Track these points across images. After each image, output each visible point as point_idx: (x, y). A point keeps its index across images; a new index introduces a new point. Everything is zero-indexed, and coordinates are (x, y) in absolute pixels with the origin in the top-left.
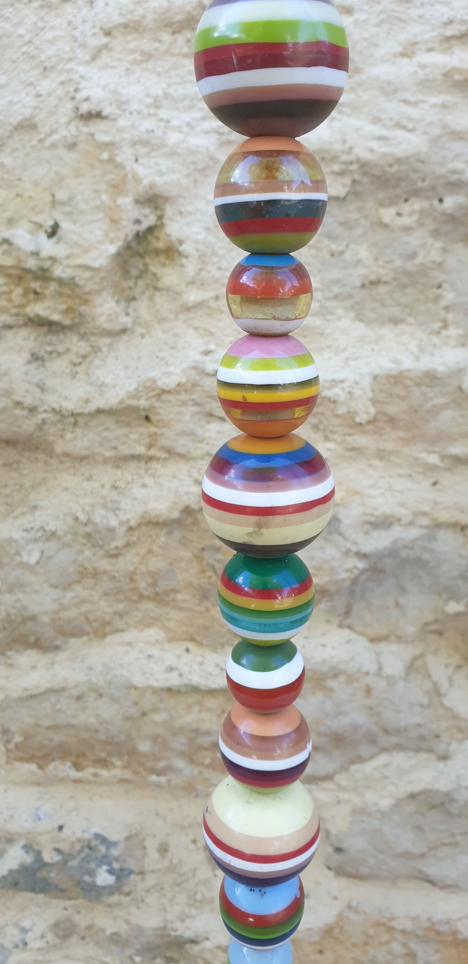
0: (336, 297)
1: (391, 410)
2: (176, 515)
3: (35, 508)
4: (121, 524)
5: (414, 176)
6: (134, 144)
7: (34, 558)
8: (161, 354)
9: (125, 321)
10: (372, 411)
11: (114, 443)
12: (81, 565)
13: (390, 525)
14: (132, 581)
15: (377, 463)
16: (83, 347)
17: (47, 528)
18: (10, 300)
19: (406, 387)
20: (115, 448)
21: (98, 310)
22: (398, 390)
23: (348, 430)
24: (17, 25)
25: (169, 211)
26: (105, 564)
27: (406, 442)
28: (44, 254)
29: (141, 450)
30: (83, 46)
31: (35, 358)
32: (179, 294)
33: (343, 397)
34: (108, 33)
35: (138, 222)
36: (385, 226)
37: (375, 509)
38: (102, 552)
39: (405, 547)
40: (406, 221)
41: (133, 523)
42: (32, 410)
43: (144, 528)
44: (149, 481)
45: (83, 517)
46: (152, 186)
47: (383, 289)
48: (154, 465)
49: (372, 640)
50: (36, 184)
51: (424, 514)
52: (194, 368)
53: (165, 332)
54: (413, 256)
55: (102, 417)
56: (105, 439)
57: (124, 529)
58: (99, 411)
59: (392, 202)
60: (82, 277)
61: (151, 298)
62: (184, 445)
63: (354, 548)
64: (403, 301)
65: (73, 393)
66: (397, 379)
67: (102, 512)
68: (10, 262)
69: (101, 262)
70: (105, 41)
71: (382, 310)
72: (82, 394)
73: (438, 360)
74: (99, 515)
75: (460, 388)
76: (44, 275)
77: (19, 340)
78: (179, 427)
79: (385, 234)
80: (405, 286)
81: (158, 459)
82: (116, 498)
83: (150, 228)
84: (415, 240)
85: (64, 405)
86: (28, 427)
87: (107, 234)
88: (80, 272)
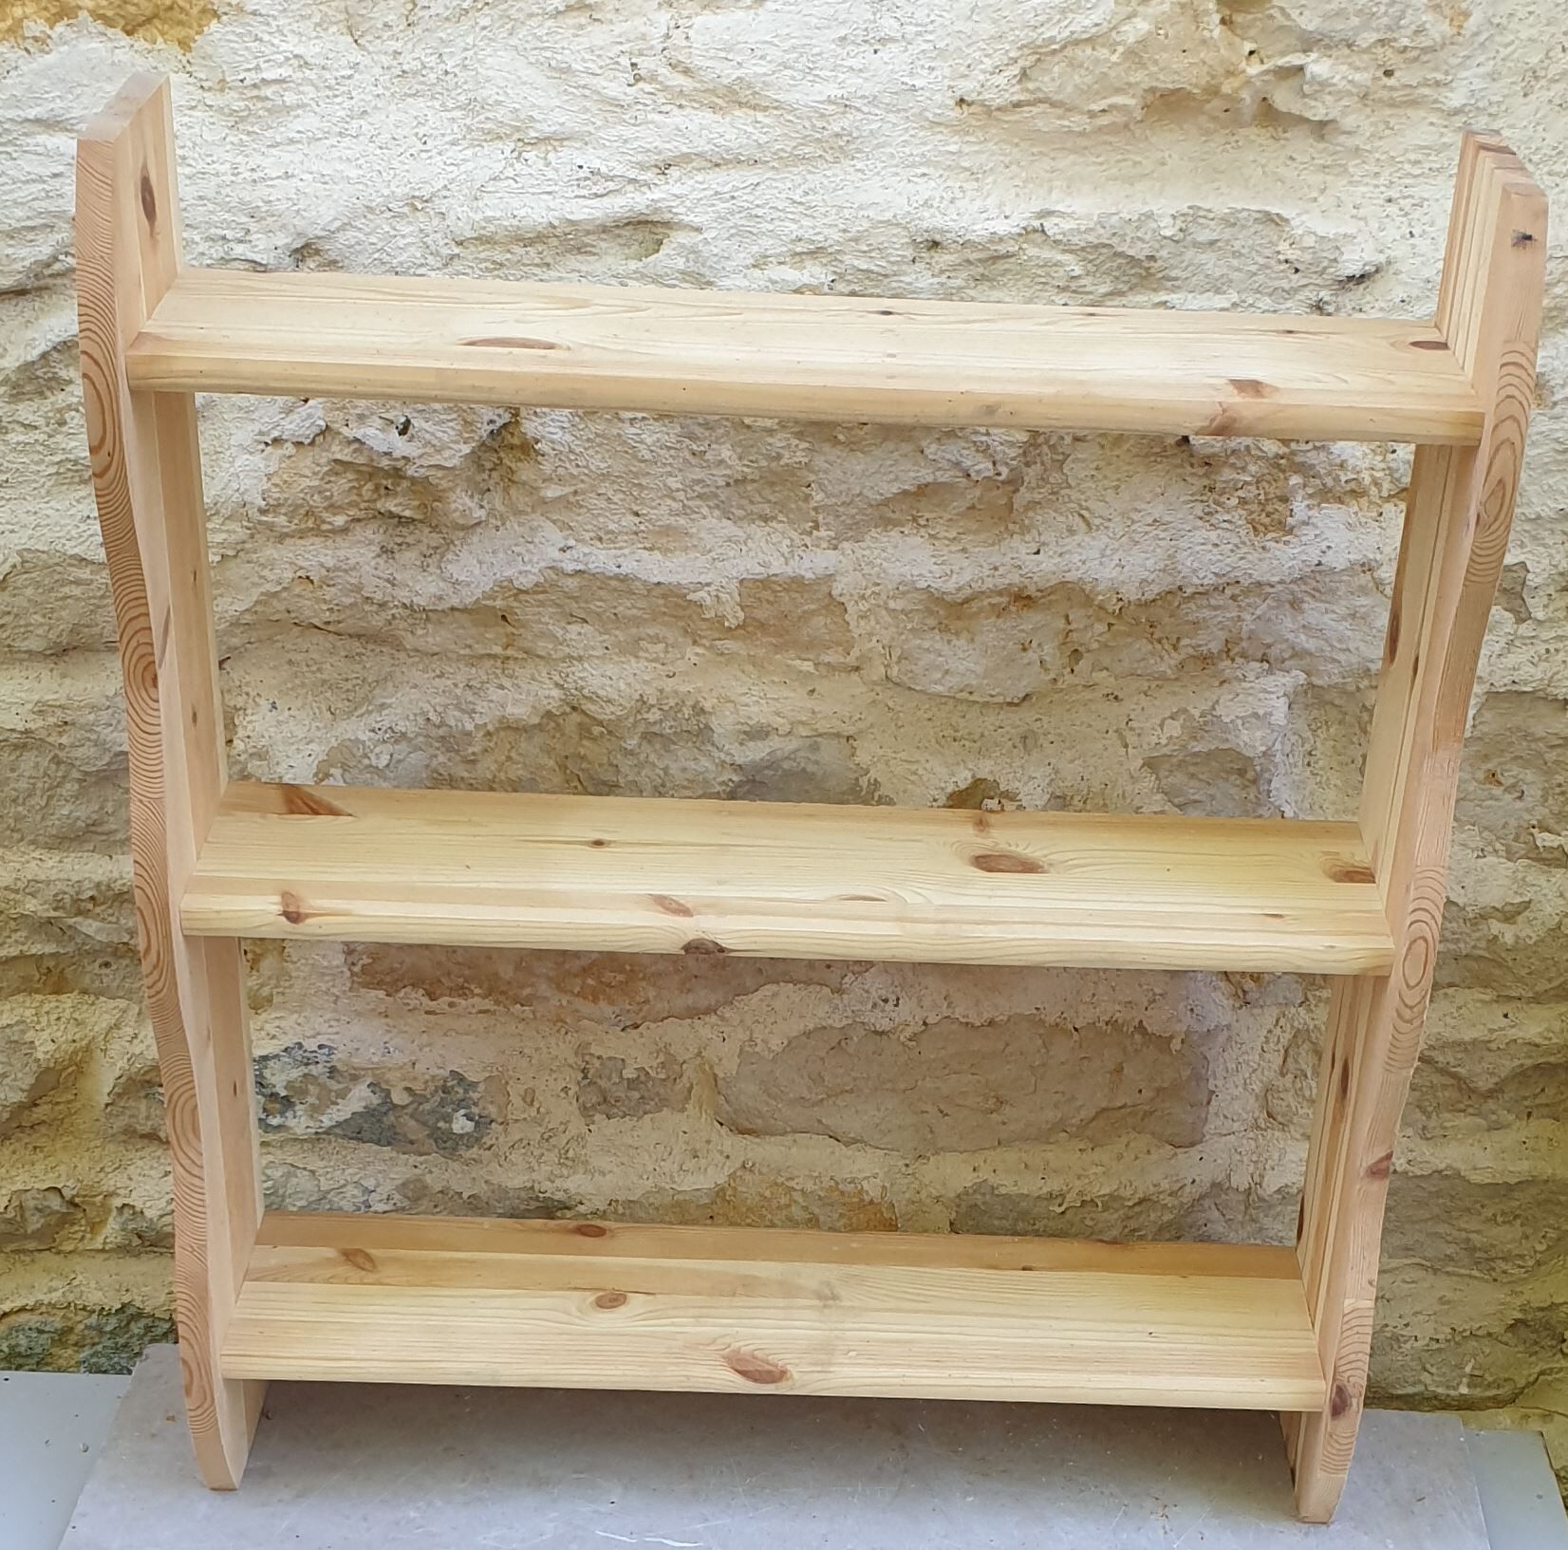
1: (761, 614)
2: (536, 720)
3: (383, 706)
4: (476, 726)
7: (384, 761)
8: (517, 549)
9: (481, 514)
10: (741, 615)
11: (468, 642)
12: (435, 771)
13: (767, 734)
15: (749, 668)
16: (435, 539)
17: (397, 729)
18: (360, 495)
19: (774, 591)
20: (470, 647)
21: (453, 506)
22: (766, 594)
23: (718, 635)
24: (368, 235)
25: (526, 413)
27: (778, 648)
29: (497, 650)
30: (435, 253)
31: (384, 550)
32: (537, 490)
33: (709, 601)
34: (460, 244)
35: (492, 422)
37: (750, 718)
38: (457, 758)
39: (785, 758)
41: (490, 727)
42: (382, 605)
43: (502, 733)
44: (506, 681)
45: (435, 718)
47: (750, 487)
48: (511, 665)
51: (802, 723)
52: (553, 568)
53: (522, 525)
54: (779, 457)
55: (457, 614)
56: (459, 636)
57: (482, 733)
58: (453, 609)
60: (435, 476)
61: (506, 490)
62: (543, 646)
63: (728, 759)
64: (773, 499)
65: (425, 588)
66: (765, 583)
67: (456, 713)
68: (361, 460)
69: (455, 462)
70: (457, 250)
71: (750, 507)
72: (433, 589)
73: (806, 564)
74: (453, 717)
75: (830, 594)
76: (397, 474)
77: (369, 533)
78: (537, 627)
79: (749, 434)
80: (772, 484)
81: (516, 659)
82: (470, 698)
83: (505, 426)
84: (777, 441)
85: (415, 599)
86: (378, 621)
87: (460, 434)
88: (432, 472)
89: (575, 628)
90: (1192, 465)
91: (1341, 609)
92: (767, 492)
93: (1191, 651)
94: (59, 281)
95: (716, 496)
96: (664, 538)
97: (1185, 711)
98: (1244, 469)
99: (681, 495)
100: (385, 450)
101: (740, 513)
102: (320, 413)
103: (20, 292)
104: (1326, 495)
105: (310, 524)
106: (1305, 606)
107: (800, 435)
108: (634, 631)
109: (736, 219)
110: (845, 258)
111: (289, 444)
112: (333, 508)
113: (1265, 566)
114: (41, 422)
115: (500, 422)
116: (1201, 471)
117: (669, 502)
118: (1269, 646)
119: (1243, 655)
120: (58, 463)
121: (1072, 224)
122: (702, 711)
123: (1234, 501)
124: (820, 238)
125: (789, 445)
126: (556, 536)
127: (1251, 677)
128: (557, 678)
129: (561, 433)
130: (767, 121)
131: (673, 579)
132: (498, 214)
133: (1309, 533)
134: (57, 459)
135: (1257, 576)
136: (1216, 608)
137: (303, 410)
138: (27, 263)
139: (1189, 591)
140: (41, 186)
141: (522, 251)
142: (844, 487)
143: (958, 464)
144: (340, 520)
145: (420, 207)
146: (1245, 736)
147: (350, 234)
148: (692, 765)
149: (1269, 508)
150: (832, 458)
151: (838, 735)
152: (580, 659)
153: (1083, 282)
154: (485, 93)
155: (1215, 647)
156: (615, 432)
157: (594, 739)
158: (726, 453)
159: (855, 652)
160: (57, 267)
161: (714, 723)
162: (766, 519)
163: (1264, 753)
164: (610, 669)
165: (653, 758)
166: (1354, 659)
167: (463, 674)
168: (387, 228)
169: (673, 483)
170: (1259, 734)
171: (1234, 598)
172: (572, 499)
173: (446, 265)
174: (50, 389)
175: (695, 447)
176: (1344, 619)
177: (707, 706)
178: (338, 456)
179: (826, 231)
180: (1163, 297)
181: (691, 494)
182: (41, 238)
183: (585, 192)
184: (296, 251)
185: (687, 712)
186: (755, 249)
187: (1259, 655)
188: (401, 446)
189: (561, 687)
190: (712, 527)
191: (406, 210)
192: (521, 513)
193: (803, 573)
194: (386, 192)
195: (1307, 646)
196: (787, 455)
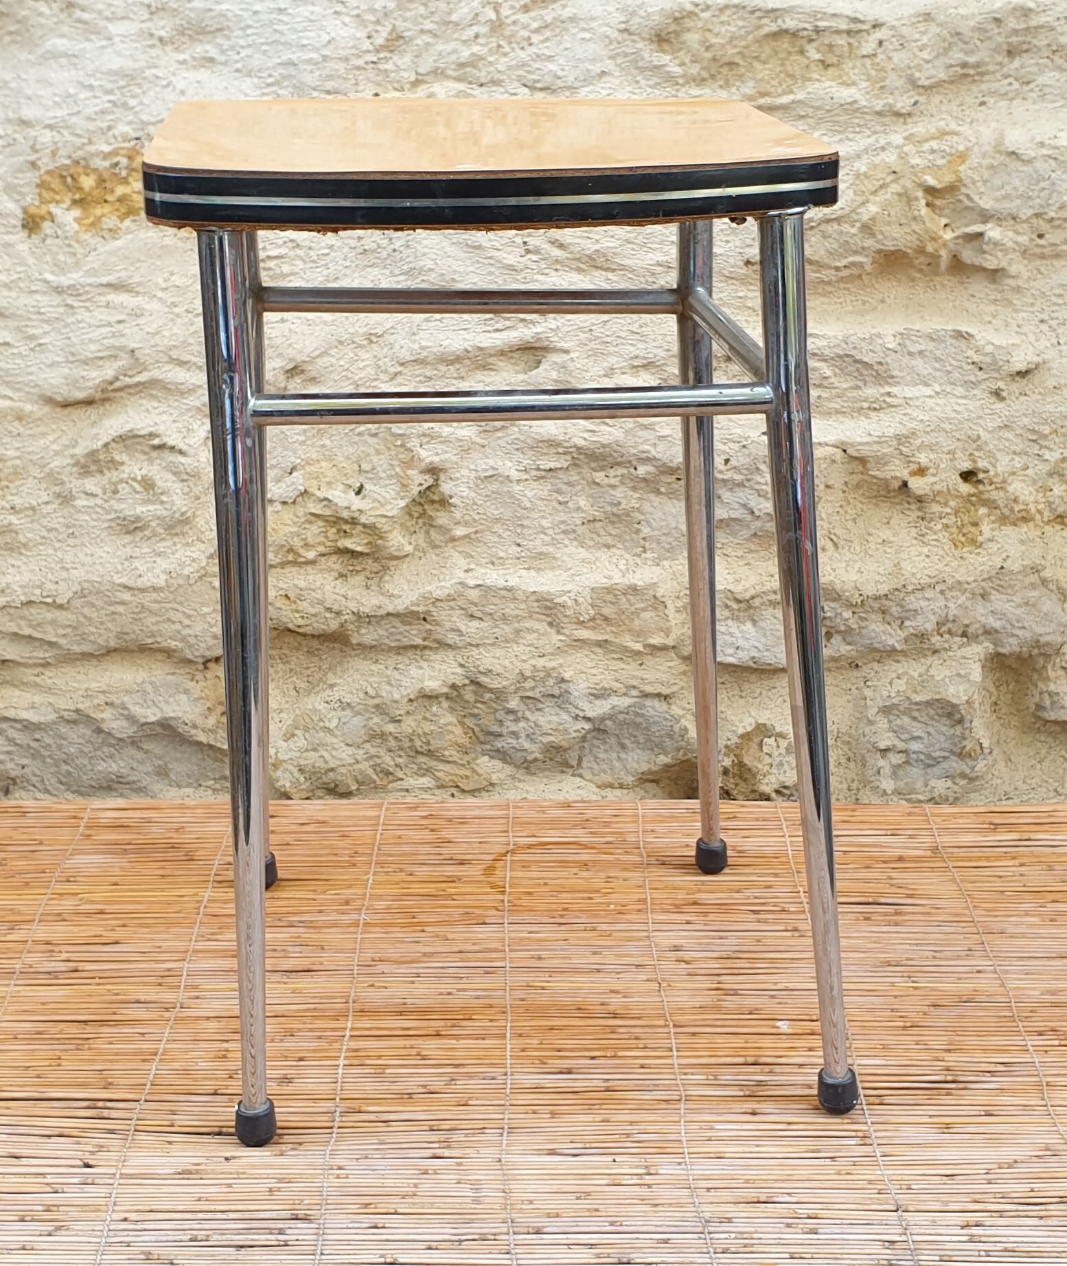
0: (564, 532)
1: (607, 611)
2: (445, 690)
3: (333, 685)
4: (402, 697)
5: (615, 455)
6: (419, 436)
7: (334, 723)
8: (434, 572)
9: (409, 549)
10: (592, 612)
11: (398, 637)
12: (371, 729)
13: (609, 695)
14: (411, 740)
15: (598, 650)
16: (376, 567)
17: (344, 700)
18: (326, 537)
19: (615, 595)
20: (398, 640)
21: (391, 543)
22: (609, 598)
23: (574, 626)
24: (338, 359)
25: (442, 477)
26: (391, 728)
28: (354, 508)
29: (419, 641)
30: (386, 372)
31: (341, 575)
32: (449, 530)
33: (570, 603)
34: (402, 364)
35: (421, 484)
36: (598, 484)
37: (596, 684)
38: (387, 719)
39: (621, 712)
40: (613, 481)
41: (412, 697)
42: (338, 613)
43: (420, 700)
44: (424, 664)
45: (372, 692)
46: (431, 463)
47: (598, 525)
48: (427, 652)
49: (599, 787)
50: (348, 458)
51: (634, 687)
52: (460, 583)
53: (438, 555)
54: (619, 503)
55: (390, 618)
56: (391, 633)
57: (406, 700)
58: (389, 614)
59: (602, 469)
60: (381, 523)
61: (427, 532)
62: (452, 638)
63: (581, 714)
64: (613, 532)
65: (370, 602)
66: (609, 590)
67: (388, 688)
68: (328, 512)
69: (394, 512)
70: (400, 369)
71: (597, 539)
72: (375, 601)
73: (638, 576)
74: (385, 690)
75: (655, 597)
76: (353, 522)
77: (330, 563)
78: (448, 625)
79: (597, 489)
80: (613, 523)
81: (431, 648)
82: (398, 677)
83: (429, 488)
84: (618, 493)
85: (361, 609)
86: (334, 625)
87: (398, 494)
88: (379, 519)
89: (475, 623)
90: (909, 503)
91: (1018, 599)
92: (610, 528)
93: (912, 631)
94: (118, 394)
95: (574, 531)
96: (540, 560)
97: (906, 673)
98: (946, 504)
99: (550, 532)
100: (346, 504)
101: (591, 543)
102: (301, 481)
103: (89, 402)
104: (1003, 520)
105: (290, 558)
106: (992, 597)
107: (634, 489)
108: (516, 625)
109: (592, 345)
110: (667, 368)
111: (277, 504)
112: (307, 546)
113: (962, 570)
114: (99, 492)
115: (425, 486)
116: (913, 507)
117: (542, 536)
118: (967, 626)
119: (950, 632)
120: (111, 520)
121: (825, 343)
122: (563, 680)
123: (940, 526)
124: (651, 355)
125: (626, 497)
126: (463, 563)
127: (955, 647)
128: (460, 660)
129: (467, 491)
130: (615, 278)
131: (545, 589)
132: (430, 344)
133: (994, 547)
134: (109, 517)
135: (958, 577)
136: (928, 599)
137: (288, 480)
138: (97, 382)
139: (910, 588)
140: (109, 329)
141: (445, 369)
142: (664, 523)
143: (745, 506)
144: (311, 555)
145: (374, 340)
146: (952, 690)
147: (326, 359)
148: (555, 718)
149: (965, 530)
150: (655, 504)
151: (659, 695)
152: (477, 646)
153: (833, 380)
154: (422, 263)
155: (930, 626)
156: (506, 489)
157: (484, 703)
158: (582, 502)
159: (673, 636)
160: (117, 384)
161: (572, 688)
162: (608, 547)
163: (967, 702)
164: (498, 652)
165: (528, 714)
166: (1028, 635)
167: (392, 660)
168: (351, 355)
169: (545, 523)
170: (961, 688)
171: (942, 592)
172: (473, 536)
173: (392, 379)
174: (109, 469)
175: (560, 498)
176: (1019, 606)
177: (567, 676)
178: (314, 511)
179: (655, 351)
180: (887, 389)
181: (557, 531)
182: (108, 364)
183: (490, 328)
184: (288, 371)
185: (551, 682)
186: (605, 364)
187: (960, 632)
188: (357, 503)
189: (462, 666)
190: (572, 553)
191: (365, 342)
192: (436, 547)
193: (636, 582)
194: (352, 331)
195: (994, 625)
196: (624, 501)
